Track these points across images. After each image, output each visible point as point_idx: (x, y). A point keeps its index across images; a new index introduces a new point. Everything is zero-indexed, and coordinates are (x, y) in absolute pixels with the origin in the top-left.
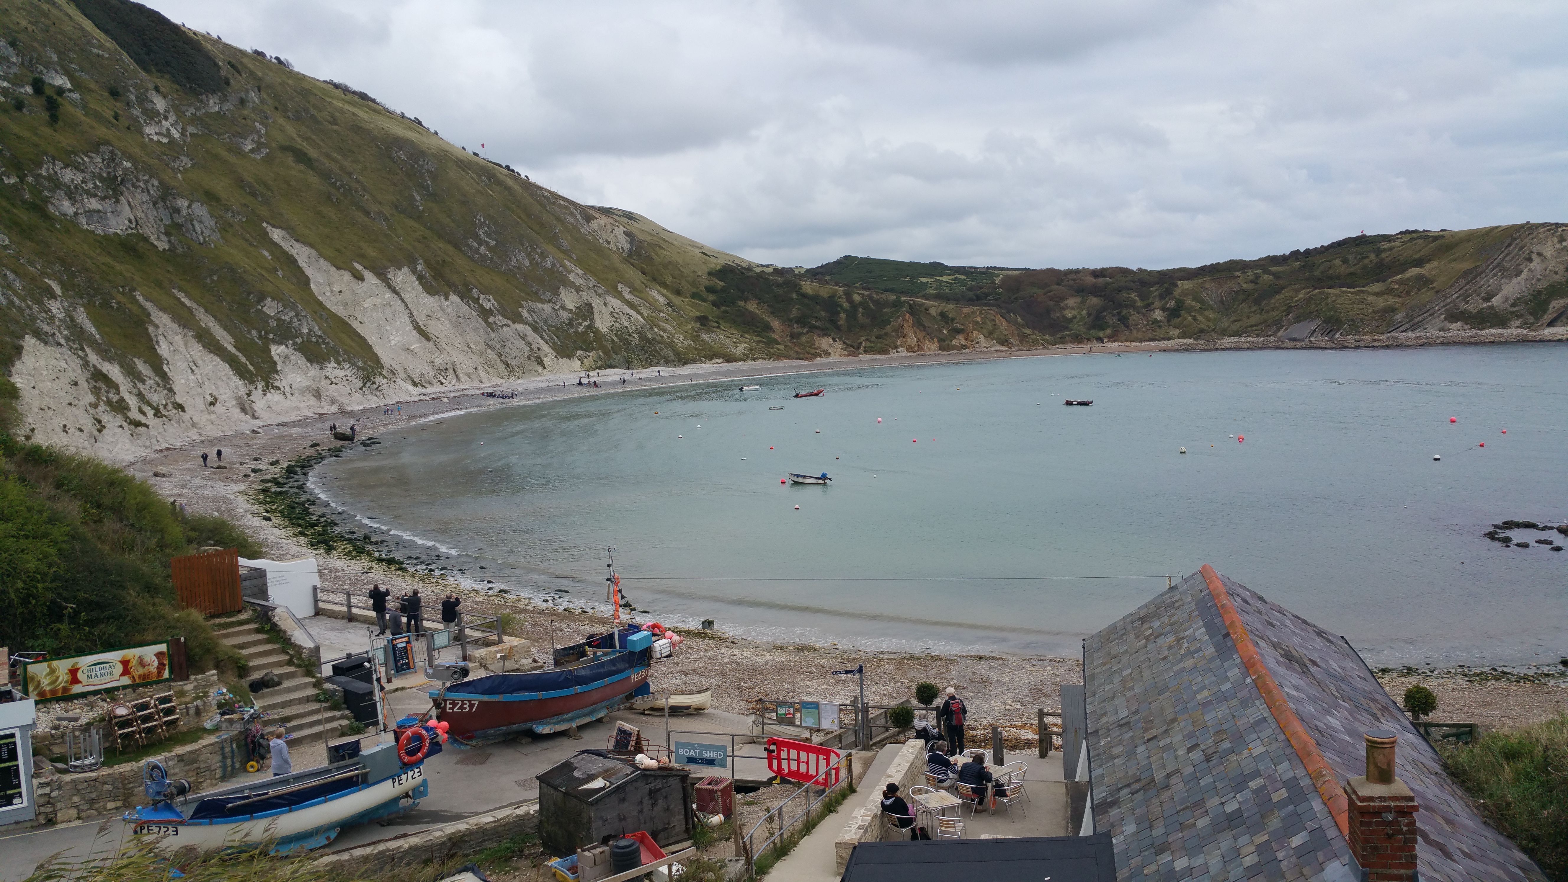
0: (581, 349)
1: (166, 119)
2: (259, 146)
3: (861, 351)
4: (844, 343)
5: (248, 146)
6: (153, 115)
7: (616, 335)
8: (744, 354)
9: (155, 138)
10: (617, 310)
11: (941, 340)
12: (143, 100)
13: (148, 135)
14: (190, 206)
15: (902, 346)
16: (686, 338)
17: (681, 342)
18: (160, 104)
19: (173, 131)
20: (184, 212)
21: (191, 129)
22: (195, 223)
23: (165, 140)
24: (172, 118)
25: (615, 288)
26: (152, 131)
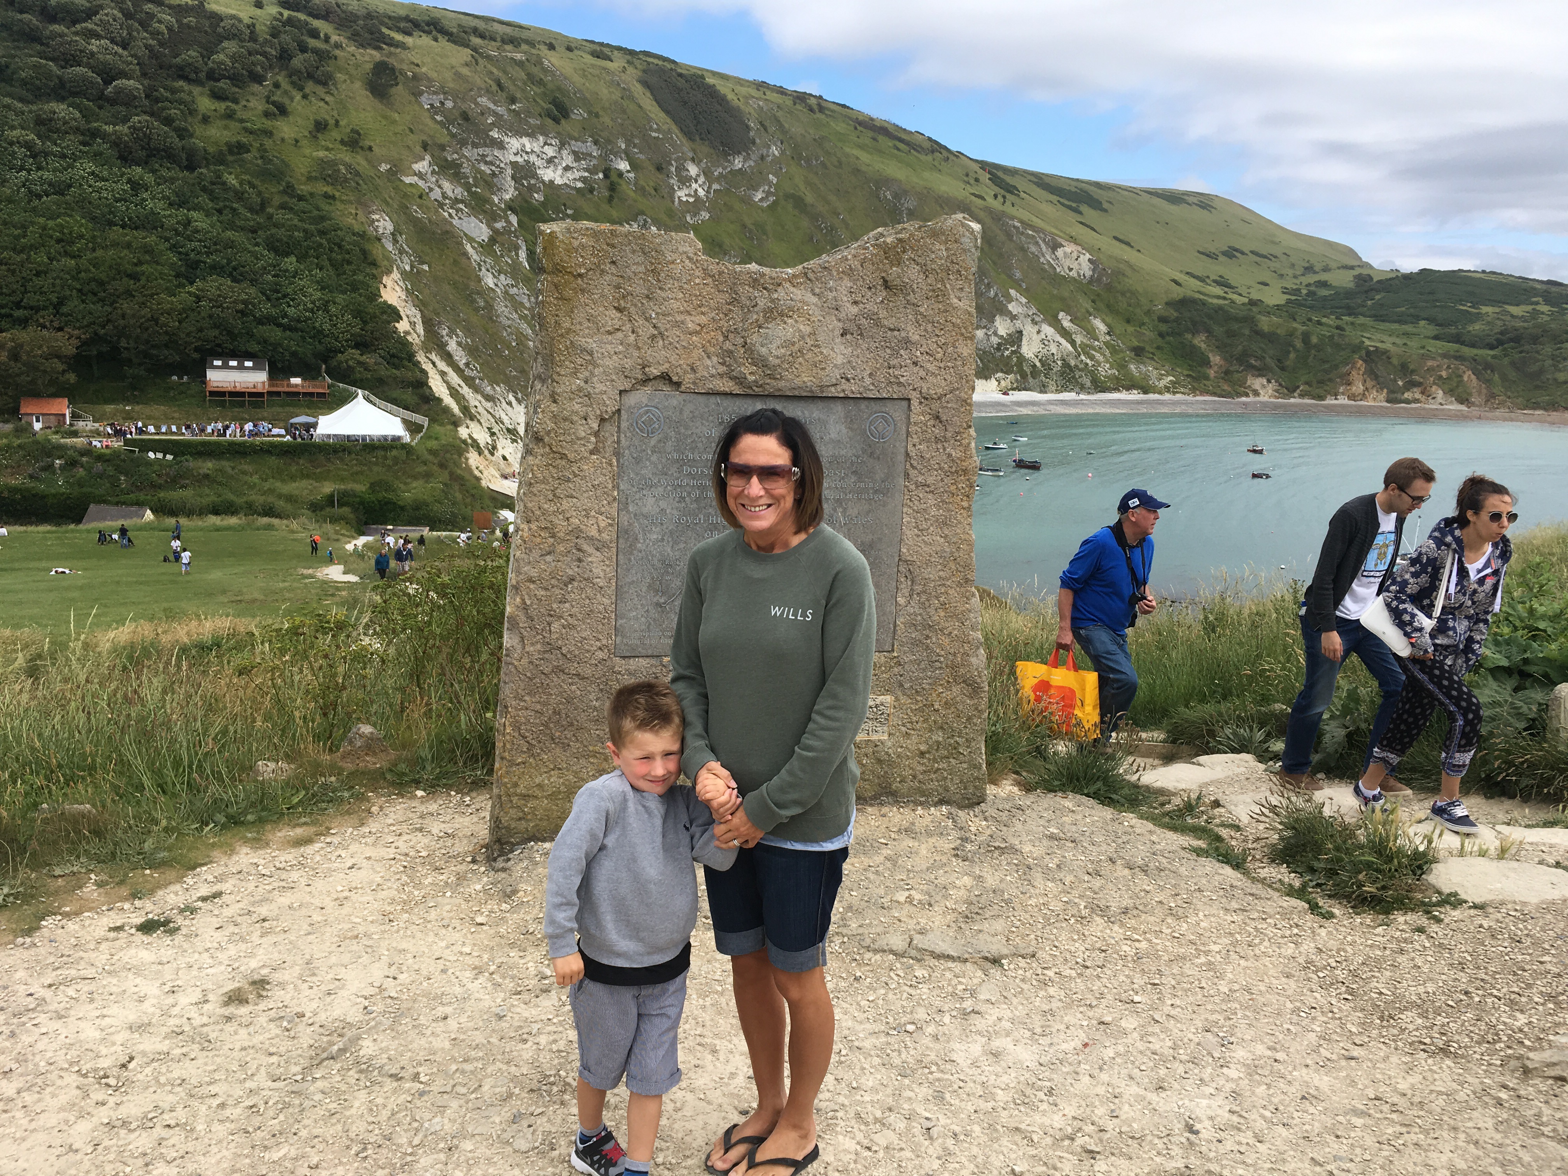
0: (1002, 371)
1: (696, 181)
2: (768, 194)
3: (1296, 394)
4: (1280, 385)
5: (759, 196)
6: (685, 181)
7: (1040, 361)
8: (1166, 387)
9: (684, 199)
10: (1049, 338)
11: (1390, 392)
13: (678, 198)
15: (1343, 394)
16: (1111, 368)
17: (1105, 370)
18: (693, 170)
19: (700, 190)
21: (715, 186)
23: (691, 200)
24: (701, 180)
25: (1056, 317)
26: (682, 194)
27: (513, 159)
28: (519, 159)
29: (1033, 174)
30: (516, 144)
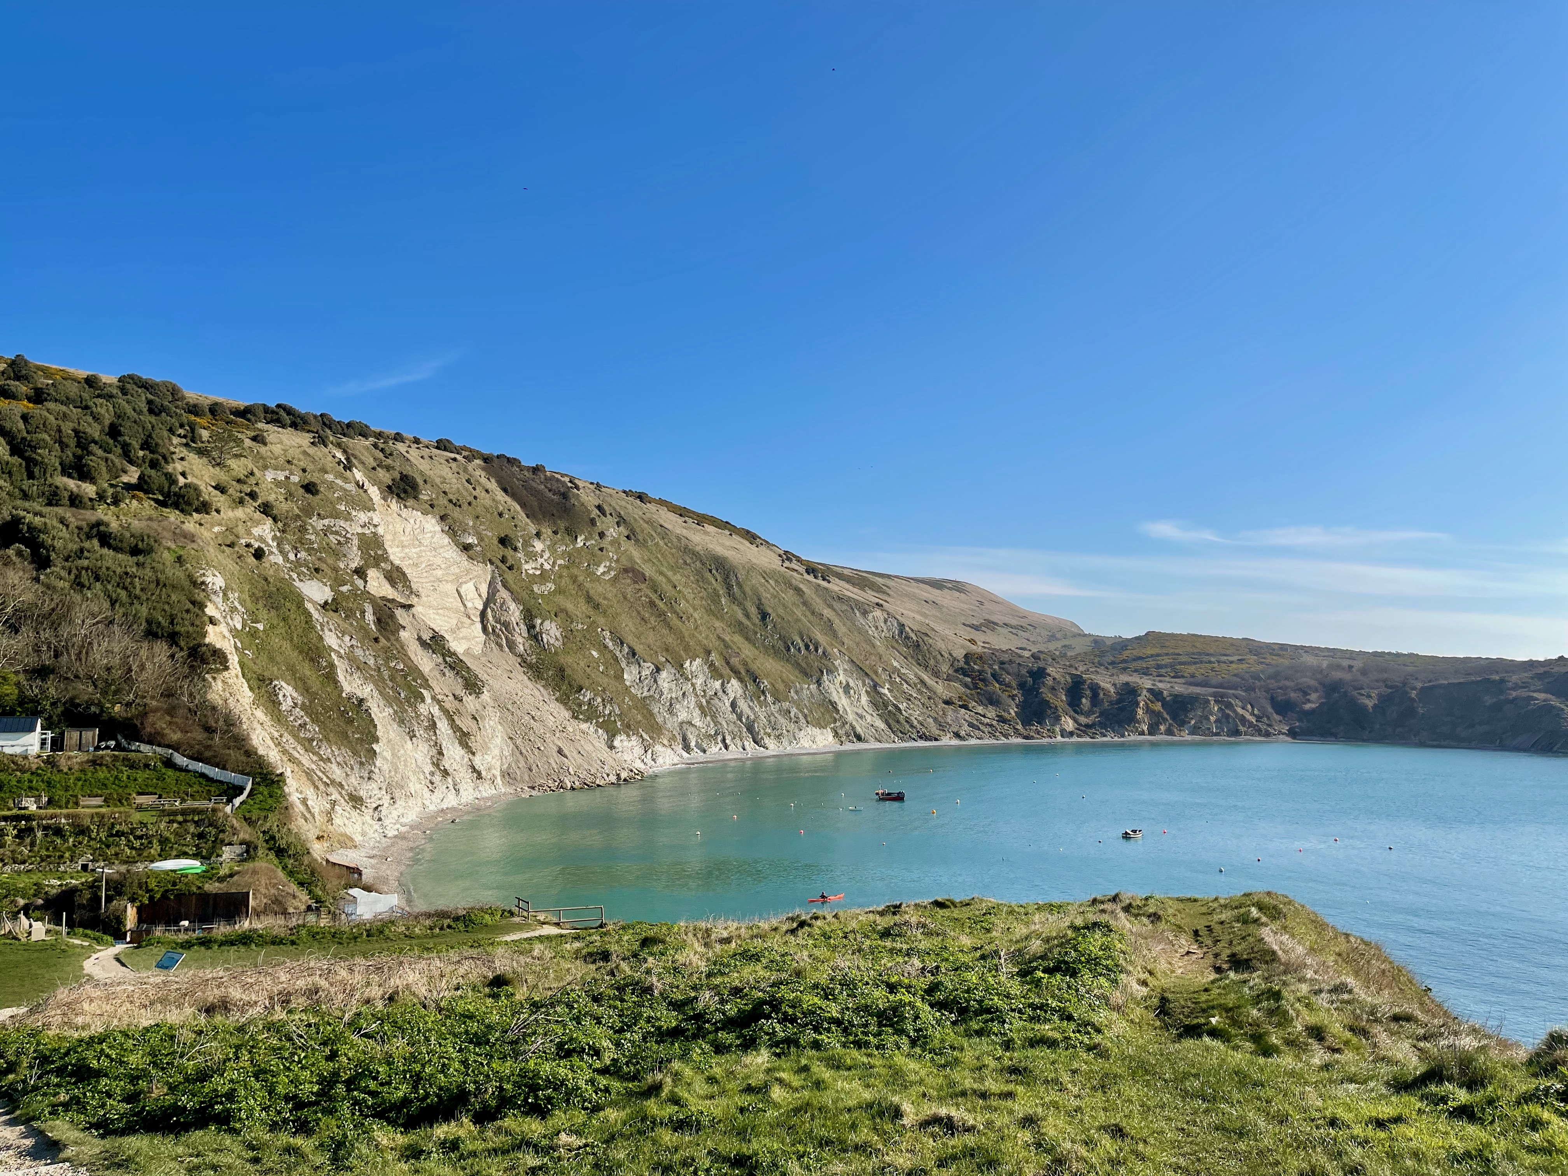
1: (541, 556)
2: (610, 569)
5: (601, 569)
6: (532, 556)
9: (531, 572)
12: (527, 544)
13: (526, 570)
14: (542, 624)
18: (538, 546)
19: (546, 564)
20: (538, 629)
21: (560, 562)
22: (544, 636)
23: (538, 572)
24: (547, 555)
26: (529, 567)
27: (360, 530)
28: (367, 531)
30: (363, 517)
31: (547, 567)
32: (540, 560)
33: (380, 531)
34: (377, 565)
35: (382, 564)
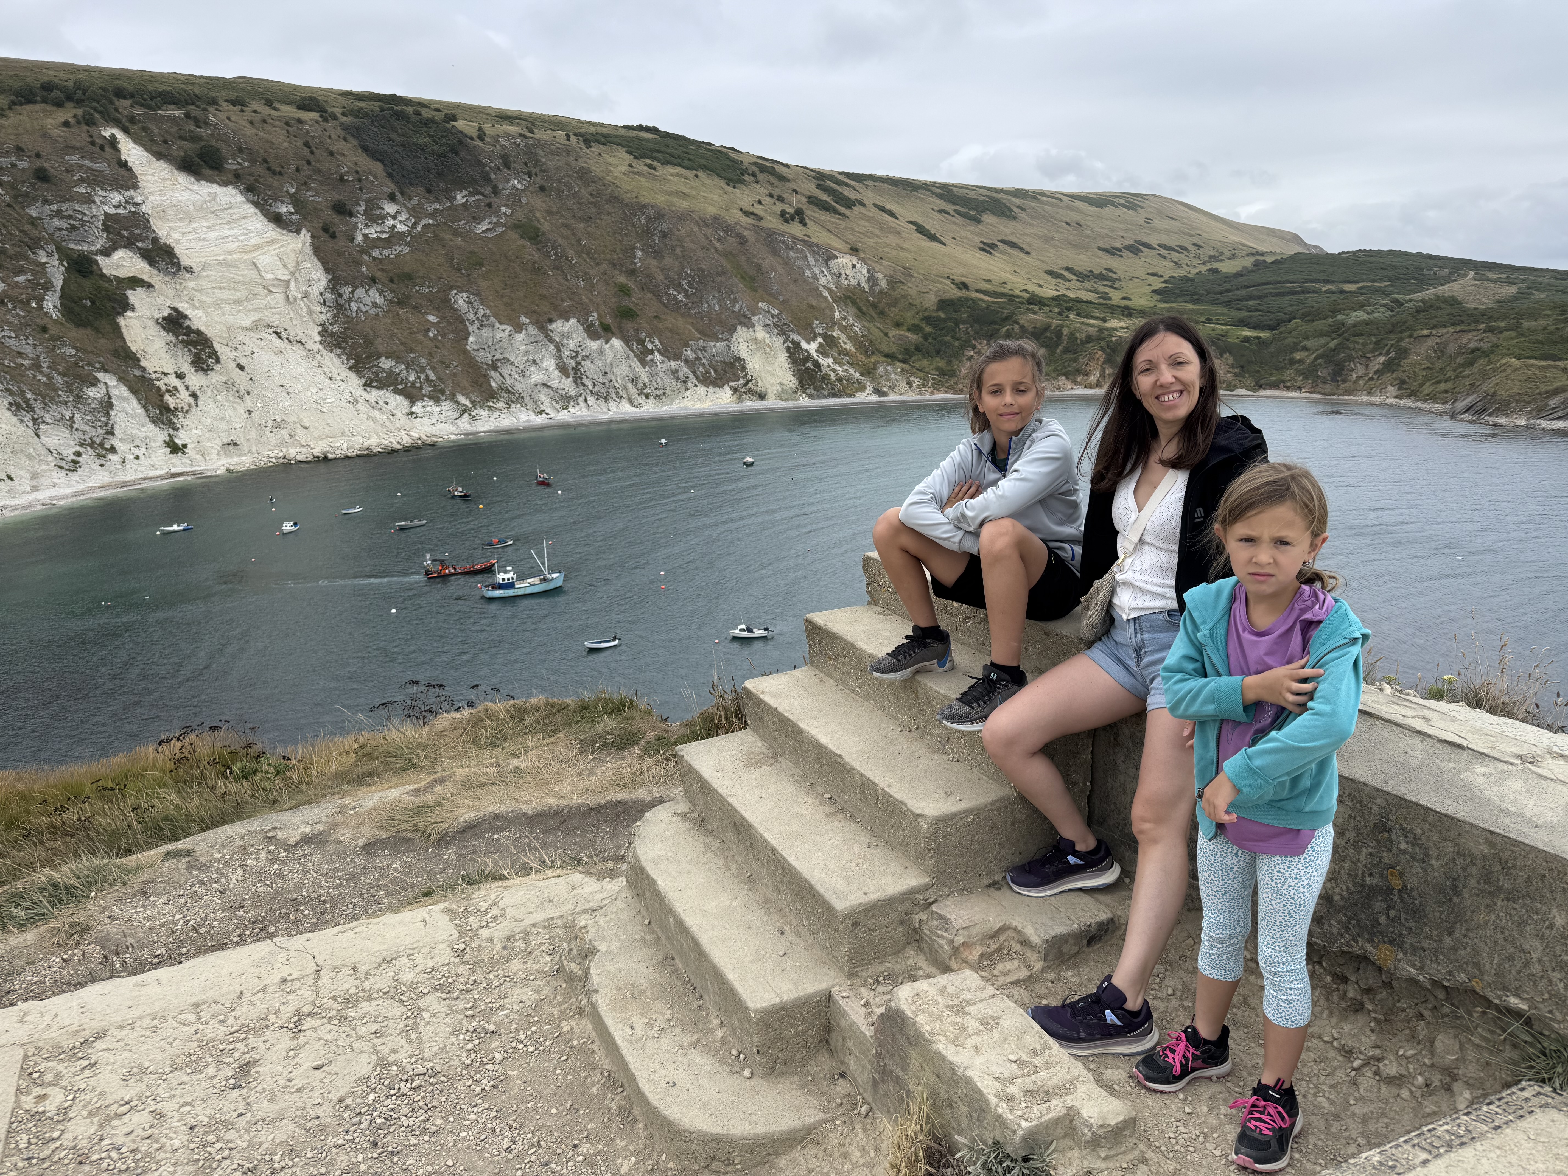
1: (394, 218)
2: (497, 224)
5: (482, 228)
6: (377, 218)
9: (373, 236)
12: (374, 207)
13: (364, 235)
18: (390, 208)
19: (400, 226)
20: (346, 298)
21: (423, 222)
22: (353, 304)
23: (384, 236)
24: (403, 216)
27: (112, 211)
28: (121, 211)
29: (943, 186)
30: (116, 197)
31: (401, 228)
32: (390, 222)
33: (144, 208)
34: (129, 244)
35: (140, 244)
